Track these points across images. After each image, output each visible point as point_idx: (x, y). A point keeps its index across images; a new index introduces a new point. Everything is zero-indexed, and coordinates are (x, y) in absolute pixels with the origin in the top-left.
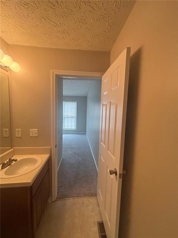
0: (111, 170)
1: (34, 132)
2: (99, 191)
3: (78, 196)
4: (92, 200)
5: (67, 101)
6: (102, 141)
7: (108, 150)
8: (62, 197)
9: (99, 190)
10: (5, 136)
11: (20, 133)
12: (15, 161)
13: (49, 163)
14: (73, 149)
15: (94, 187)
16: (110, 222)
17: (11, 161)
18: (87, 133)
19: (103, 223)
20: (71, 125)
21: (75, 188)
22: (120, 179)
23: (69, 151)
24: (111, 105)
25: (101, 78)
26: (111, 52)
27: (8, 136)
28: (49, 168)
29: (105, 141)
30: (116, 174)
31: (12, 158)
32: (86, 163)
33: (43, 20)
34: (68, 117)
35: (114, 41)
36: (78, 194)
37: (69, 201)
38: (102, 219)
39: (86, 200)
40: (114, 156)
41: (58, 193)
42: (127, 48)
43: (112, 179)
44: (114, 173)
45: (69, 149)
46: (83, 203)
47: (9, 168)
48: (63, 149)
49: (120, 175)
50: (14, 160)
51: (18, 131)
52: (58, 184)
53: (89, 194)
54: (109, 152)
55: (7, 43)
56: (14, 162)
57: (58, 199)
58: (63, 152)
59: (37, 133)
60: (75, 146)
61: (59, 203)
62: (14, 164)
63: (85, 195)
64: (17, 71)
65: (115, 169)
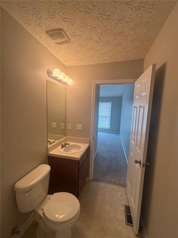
0: (137, 160)
1: (79, 127)
2: (128, 183)
3: (109, 182)
4: (122, 189)
5: (103, 101)
6: (132, 139)
7: (136, 146)
8: (97, 180)
9: (128, 181)
10: (62, 128)
11: (71, 127)
12: (69, 145)
13: (88, 151)
14: (106, 146)
15: (124, 180)
16: (134, 204)
17: (66, 144)
18: (120, 133)
19: (129, 207)
20: (105, 124)
21: (107, 177)
22: (143, 168)
23: (103, 147)
24: (140, 108)
25: (134, 83)
26: (145, 59)
27: (63, 128)
28: (88, 155)
29: (134, 139)
30: (140, 164)
31: (66, 143)
32: (117, 159)
33: (90, 50)
34: (103, 117)
35: (147, 51)
36: (109, 181)
37: (102, 185)
38: (129, 204)
39: (116, 187)
40: (140, 150)
41: (93, 176)
42: (153, 64)
43: (138, 169)
44: (139, 162)
45: (103, 145)
46: (113, 189)
47: (65, 148)
48: (98, 145)
49: (143, 164)
50: (67, 144)
51: (70, 125)
52: (94, 171)
53: (118, 183)
54: (137, 147)
55: (65, 66)
56: (67, 145)
57: (93, 180)
58: (98, 147)
59: (81, 128)
60: (108, 143)
61: (95, 184)
62: (68, 146)
63: (115, 184)
64: (70, 84)
65: (140, 160)
